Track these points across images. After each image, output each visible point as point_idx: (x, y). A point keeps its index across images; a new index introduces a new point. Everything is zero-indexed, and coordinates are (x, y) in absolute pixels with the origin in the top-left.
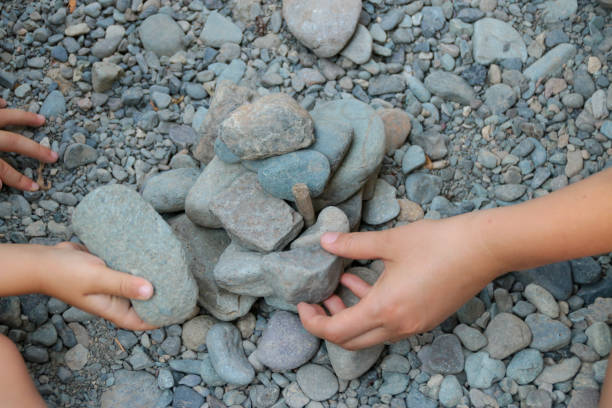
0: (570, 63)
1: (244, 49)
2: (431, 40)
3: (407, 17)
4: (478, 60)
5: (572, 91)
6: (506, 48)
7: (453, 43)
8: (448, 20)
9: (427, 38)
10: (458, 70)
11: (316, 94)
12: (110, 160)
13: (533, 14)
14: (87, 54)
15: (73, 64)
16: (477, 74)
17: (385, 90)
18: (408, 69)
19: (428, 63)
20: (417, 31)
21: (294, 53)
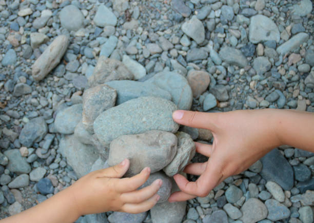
0: (305, 44)
1: (118, 29)
2: (225, 26)
3: (213, 12)
4: (251, 40)
5: (304, 63)
6: (268, 34)
7: (238, 29)
8: (235, 15)
9: (223, 25)
10: (240, 46)
11: (156, 59)
12: (39, 93)
13: (286, 13)
14: (30, 27)
15: (22, 33)
16: (250, 50)
17: (196, 58)
18: (211, 42)
19: (222, 40)
20: (217, 20)
21: (146, 33)
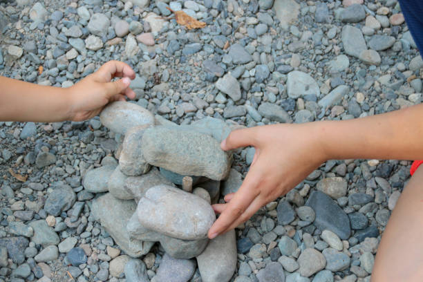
0: (346, 96)
1: (147, 92)
2: (262, 85)
3: (247, 71)
4: (290, 96)
5: (348, 113)
6: (307, 89)
7: (275, 86)
8: (271, 73)
9: (259, 83)
10: (278, 102)
11: (191, 118)
12: (64, 162)
13: (323, 68)
16: (290, 104)
17: (234, 115)
18: (248, 102)
19: (260, 98)
20: (253, 79)
21: (177, 94)
